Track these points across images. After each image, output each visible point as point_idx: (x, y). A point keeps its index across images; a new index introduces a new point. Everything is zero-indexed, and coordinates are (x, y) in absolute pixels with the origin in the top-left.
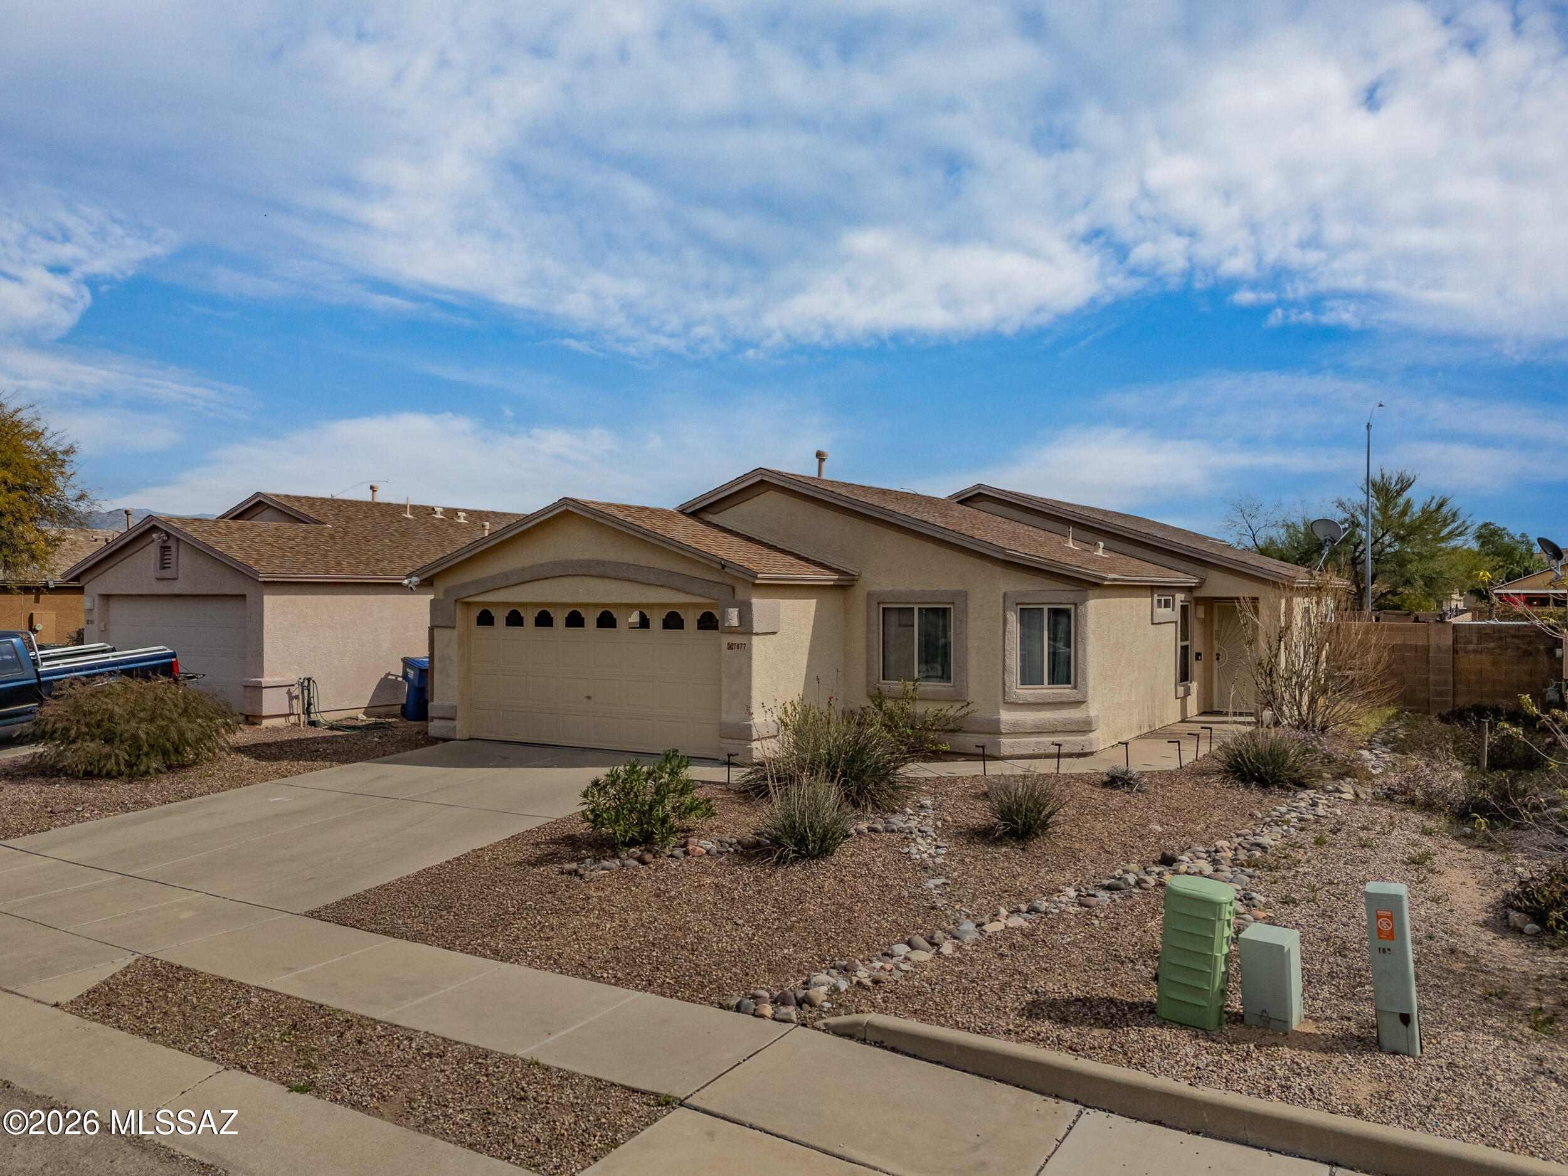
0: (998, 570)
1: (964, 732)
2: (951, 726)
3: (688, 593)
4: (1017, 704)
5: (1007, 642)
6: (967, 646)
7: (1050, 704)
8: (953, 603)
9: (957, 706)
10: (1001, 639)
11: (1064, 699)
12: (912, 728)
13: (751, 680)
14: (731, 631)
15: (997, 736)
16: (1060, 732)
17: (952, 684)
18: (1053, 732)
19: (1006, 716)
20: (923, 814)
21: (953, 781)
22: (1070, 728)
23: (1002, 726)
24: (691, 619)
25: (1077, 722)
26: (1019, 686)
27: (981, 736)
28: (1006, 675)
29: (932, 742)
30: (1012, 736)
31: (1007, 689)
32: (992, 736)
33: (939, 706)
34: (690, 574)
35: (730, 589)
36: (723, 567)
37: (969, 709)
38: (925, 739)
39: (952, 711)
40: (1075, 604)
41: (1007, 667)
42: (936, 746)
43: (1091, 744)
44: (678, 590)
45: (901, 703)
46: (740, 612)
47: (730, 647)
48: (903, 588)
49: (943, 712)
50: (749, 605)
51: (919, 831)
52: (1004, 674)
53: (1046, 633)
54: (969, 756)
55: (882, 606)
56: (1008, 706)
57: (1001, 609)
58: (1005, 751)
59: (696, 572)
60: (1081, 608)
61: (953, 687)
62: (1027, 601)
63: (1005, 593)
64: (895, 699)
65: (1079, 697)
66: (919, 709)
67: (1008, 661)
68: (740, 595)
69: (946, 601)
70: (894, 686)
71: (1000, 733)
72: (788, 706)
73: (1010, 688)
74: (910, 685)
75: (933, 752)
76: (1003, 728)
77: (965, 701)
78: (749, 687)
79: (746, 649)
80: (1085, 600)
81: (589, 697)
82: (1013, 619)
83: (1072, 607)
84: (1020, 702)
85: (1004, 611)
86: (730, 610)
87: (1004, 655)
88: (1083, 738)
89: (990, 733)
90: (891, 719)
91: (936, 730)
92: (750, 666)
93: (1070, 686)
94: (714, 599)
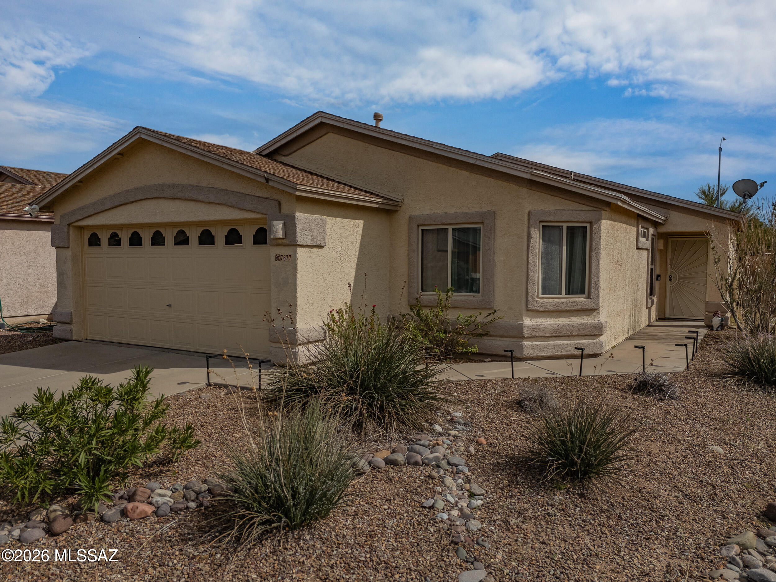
0: (524, 191)
1: (491, 336)
2: (480, 331)
3: (241, 209)
4: (540, 312)
5: (530, 256)
6: (494, 261)
7: (567, 311)
8: (483, 223)
9: (485, 313)
10: (525, 253)
11: (579, 307)
12: (445, 332)
13: (296, 289)
14: (277, 243)
15: (520, 340)
16: (574, 336)
17: (480, 294)
18: (569, 336)
19: (528, 322)
20: (453, 433)
21: (483, 385)
22: (585, 333)
23: (525, 331)
24: (247, 235)
25: (590, 327)
26: (540, 296)
27: (505, 339)
28: (529, 285)
29: (463, 345)
30: (533, 339)
31: (529, 298)
32: (515, 340)
33: (469, 313)
34: (242, 191)
35: (277, 203)
36: (267, 180)
37: (496, 316)
38: (457, 342)
39: (480, 317)
40: (591, 223)
41: (530, 279)
42: (466, 348)
43: (601, 346)
44: (233, 207)
45: (436, 310)
46: (285, 225)
47: (278, 258)
48: (439, 212)
49: (473, 318)
50: (293, 218)
51: (449, 463)
52: (527, 285)
53: (564, 248)
54: (496, 357)
55: (420, 227)
56: (530, 313)
57: (526, 226)
58: (527, 353)
59: (248, 189)
60: (595, 226)
61: (482, 296)
62: (549, 219)
63: (529, 212)
64: (431, 307)
65: (592, 305)
66: (452, 316)
67: (531, 274)
68: (285, 209)
69: (477, 221)
70: (429, 297)
71: (523, 337)
72: (335, 313)
73: (533, 297)
74: (443, 295)
75: (462, 353)
76: (526, 333)
77: (491, 309)
78: (294, 296)
79: (292, 260)
80: (599, 220)
81: (169, 306)
82: (536, 234)
83: (588, 225)
84: (541, 310)
85: (529, 227)
86: (275, 223)
87: (528, 268)
88: (594, 341)
89: (513, 337)
90: (427, 324)
91: (466, 334)
92: (295, 276)
93: (584, 295)
94: (263, 214)
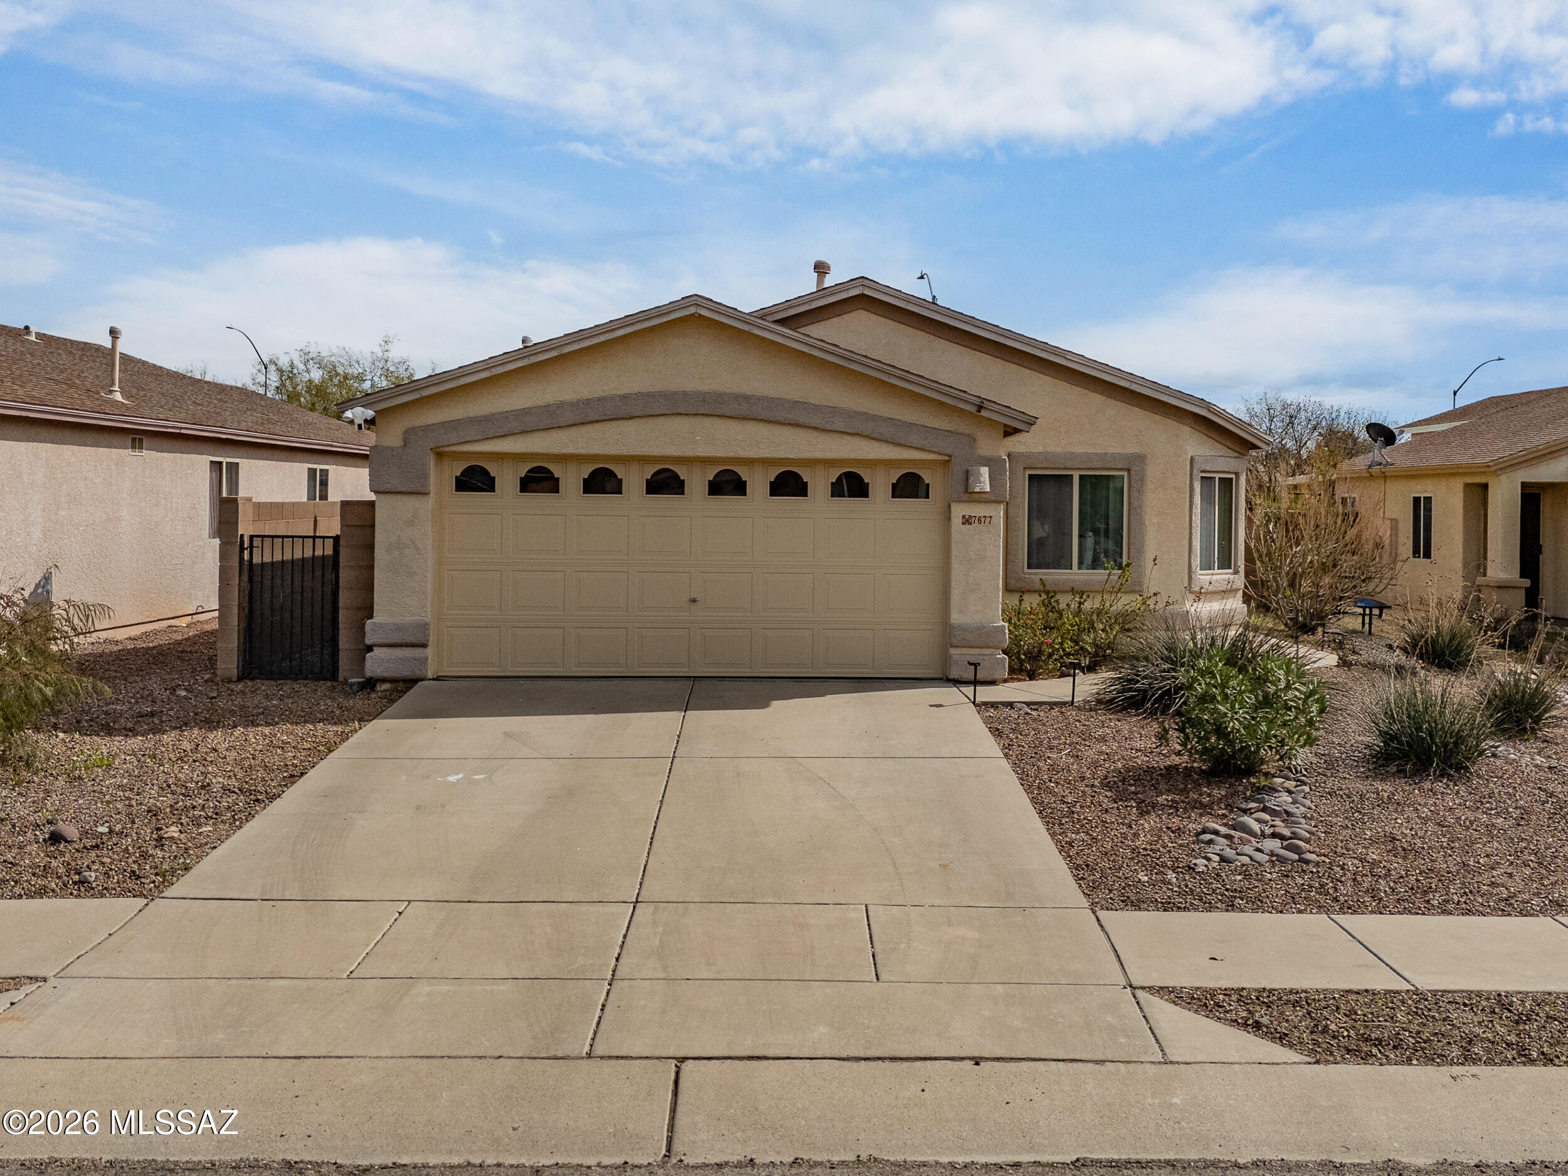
3: (896, 445)
4: (1199, 593)
5: (1193, 517)
6: (1143, 522)
7: (1219, 592)
8: (1127, 469)
10: (1187, 514)
11: (1230, 587)
13: (999, 566)
17: (1123, 572)
19: (1191, 609)
23: (1190, 621)
24: (880, 484)
26: (1200, 572)
28: (1193, 558)
31: (1194, 575)
34: (900, 418)
35: (969, 440)
36: (979, 408)
40: (1237, 473)
41: (1194, 548)
44: (882, 441)
46: (990, 473)
47: (966, 521)
48: (1059, 450)
52: (1190, 557)
53: (1217, 507)
55: (1028, 472)
56: (1195, 596)
57: (1187, 477)
59: (911, 415)
60: (1242, 478)
61: (1126, 575)
62: (1207, 469)
63: (1192, 458)
65: (1239, 584)
67: (1194, 541)
68: (984, 448)
69: (1120, 466)
70: (1044, 576)
77: (1139, 591)
78: (998, 576)
79: (992, 523)
80: (1243, 469)
81: (694, 601)
82: (1198, 489)
83: (1234, 477)
84: (1202, 591)
85: (1191, 479)
87: (1191, 533)
92: (998, 547)
93: (1230, 570)
94: (943, 454)
